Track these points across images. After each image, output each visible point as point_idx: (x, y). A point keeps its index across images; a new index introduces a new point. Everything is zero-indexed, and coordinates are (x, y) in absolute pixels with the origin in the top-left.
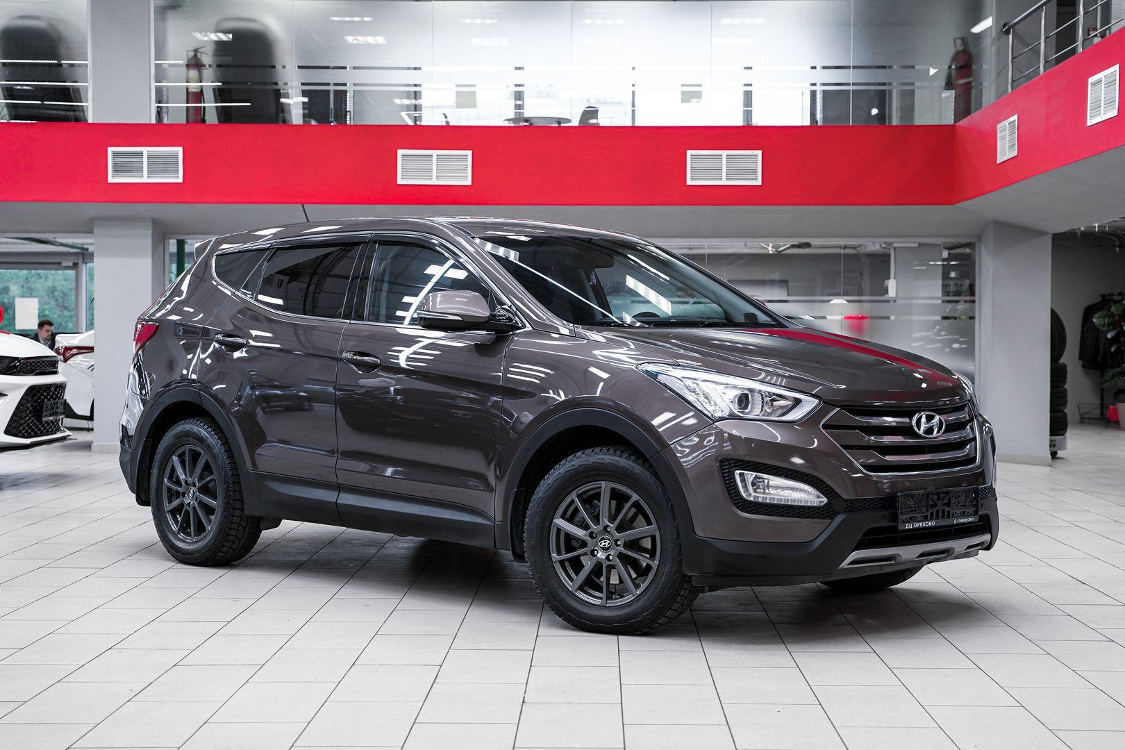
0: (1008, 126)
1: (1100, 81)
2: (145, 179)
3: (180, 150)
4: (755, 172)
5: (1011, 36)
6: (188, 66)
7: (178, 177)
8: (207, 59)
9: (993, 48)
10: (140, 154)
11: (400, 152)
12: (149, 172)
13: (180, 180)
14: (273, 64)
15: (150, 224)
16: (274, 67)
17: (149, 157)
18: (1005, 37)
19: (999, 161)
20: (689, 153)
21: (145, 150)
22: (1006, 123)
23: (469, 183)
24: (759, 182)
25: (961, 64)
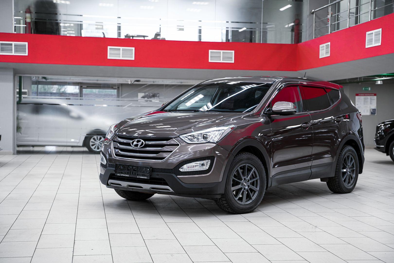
0: (325, 46)
1: (373, 33)
2: (13, 54)
3: (26, 43)
4: (232, 58)
5: (314, 15)
6: (26, 12)
7: (26, 54)
8: (33, 9)
9: (308, 19)
10: (11, 44)
11: (109, 47)
12: (15, 51)
13: (27, 54)
14: (56, 13)
15: (12, 70)
16: (57, 14)
17: (15, 46)
18: (312, 15)
19: (320, 57)
20: (210, 51)
21: (13, 43)
22: (325, 45)
23: (133, 59)
24: (233, 62)
25: (296, 24)
